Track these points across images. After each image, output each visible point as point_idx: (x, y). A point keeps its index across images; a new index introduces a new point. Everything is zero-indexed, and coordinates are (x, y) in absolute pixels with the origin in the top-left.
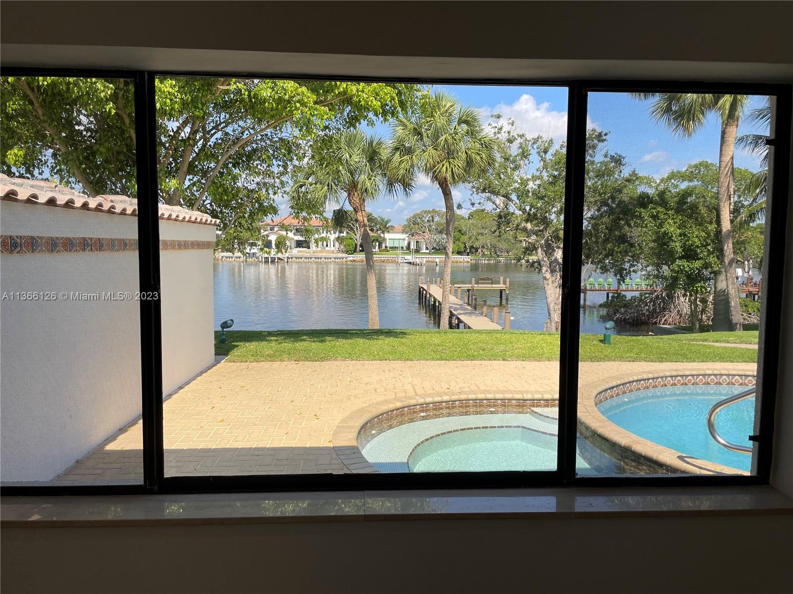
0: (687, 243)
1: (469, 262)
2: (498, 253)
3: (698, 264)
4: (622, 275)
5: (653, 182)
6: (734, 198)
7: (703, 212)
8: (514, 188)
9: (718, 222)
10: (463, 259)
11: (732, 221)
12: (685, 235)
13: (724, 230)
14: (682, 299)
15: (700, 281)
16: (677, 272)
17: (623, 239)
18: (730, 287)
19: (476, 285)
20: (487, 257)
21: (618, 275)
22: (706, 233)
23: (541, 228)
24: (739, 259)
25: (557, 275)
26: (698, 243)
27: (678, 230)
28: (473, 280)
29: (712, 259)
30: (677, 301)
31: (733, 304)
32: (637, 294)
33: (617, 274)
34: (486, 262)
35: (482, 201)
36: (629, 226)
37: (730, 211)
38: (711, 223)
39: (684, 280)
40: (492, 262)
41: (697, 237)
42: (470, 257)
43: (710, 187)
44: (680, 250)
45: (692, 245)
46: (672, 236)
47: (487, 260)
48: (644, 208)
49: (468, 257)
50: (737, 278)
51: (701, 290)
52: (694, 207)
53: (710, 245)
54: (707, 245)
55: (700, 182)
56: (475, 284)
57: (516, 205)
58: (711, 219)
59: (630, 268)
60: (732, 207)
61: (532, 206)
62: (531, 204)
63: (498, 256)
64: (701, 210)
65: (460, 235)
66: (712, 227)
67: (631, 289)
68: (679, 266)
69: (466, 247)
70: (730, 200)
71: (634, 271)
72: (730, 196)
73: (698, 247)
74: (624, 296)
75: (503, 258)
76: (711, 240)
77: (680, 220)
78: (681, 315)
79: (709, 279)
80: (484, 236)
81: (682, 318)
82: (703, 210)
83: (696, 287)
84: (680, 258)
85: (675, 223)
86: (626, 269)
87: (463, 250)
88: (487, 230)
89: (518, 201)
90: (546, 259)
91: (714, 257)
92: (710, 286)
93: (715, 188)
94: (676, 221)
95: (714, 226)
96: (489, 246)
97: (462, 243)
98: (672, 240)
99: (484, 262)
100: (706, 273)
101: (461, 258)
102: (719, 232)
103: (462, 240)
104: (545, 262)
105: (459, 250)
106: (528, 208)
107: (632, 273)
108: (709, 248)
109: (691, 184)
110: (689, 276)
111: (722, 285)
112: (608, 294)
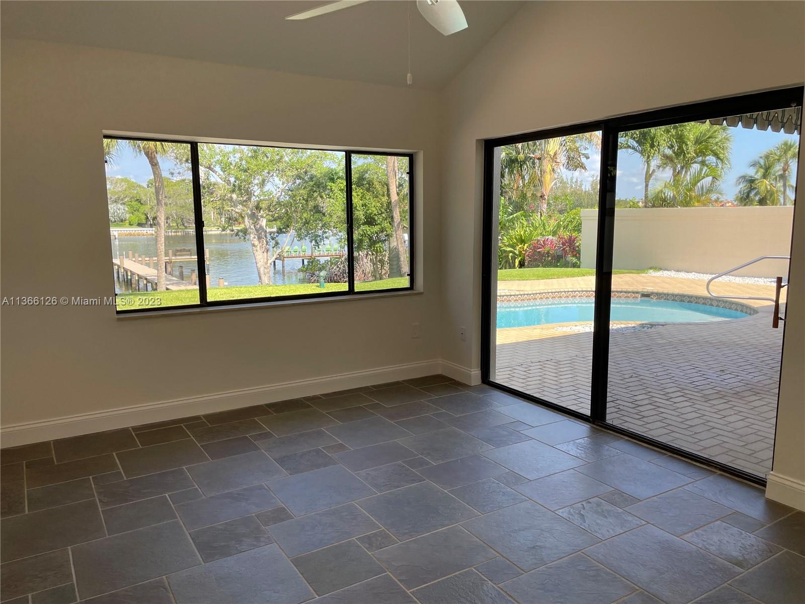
0: (368, 212)
1: (153, 235)
2: (186, 224)
3: (376, 228)
4: (317, 240)
5: (336, 158)
6: (398, 175)
7: (377, 186)
8: (217, 160)
9: (389, 195)
10: (145, 231)
11: (398, 194)
12: (366, 206)
13: (393, 201)
14: (365, 260)
15: (379, 243)
16: (362, 235)
17: (317, 210)
18: (400, 246)
19: (173, 258)
20: (174, 229)
21: (314, 242)
22: (381, 204)
23: (245, 199)
24: (405, 225)
25: (263, 241)
26: (375, 212)
27: (361, 201)
28: (170, 252)
29: (386, 224)
30: (361, 263)
31: (402, 259)
32: (329, 258)
33: (313, 240)
34: (173, 234)
35: (181, 171)
36: (322, 197)
37: (396, 186)
38: (383, 195)
39: (367, 242)
40: (180, 234)
41: (374, 206)
42: (154, 229)
43: (380, 164)
44: (363, 218)
45: (371, 213)
46: (356, 206)
47: (174, 232)
48: (334, 182)
49: (151, 229)
50: (405, 242)
51: (380, 250)
52: (370, 183)
53: (384, 213)
54: (382, 213)
55: (373, 160)
56: (173, 256)
57: (220, 176)
58: (384, 193)
59: (323, 235)
60: (397, 183)
61: (237, 178)
62: (236, 176)
63: (186, 227)
64: (376, 185)
65: (139, 205)
66: (385, 199)
67: (323, 255)
68: (363, 230)
69: (147, 218)
70: (396, 177)
71: (326, 238)
72: (395, 173)
73: (375, 215)
74: (318, 260)
75: (191, 229)
76: (384, 209)
77: (362, 193)
78: (365, 274)
79: (385, 240)
80: (169, 206)
81: (366, 276)
82: (378, 186)
83: (376, 247)
84: (364, 224)
85: (358, 195)
86: (320, 236)
87: (144, 221)
88: (171, 200)
89: (222, 173)
90: (252, 227)
91: (387, 223)
92: (386, 246)
93: (384, 165)
94: (358, 193)
95: (386, 198)
96: (175, 217)
97: (142, 213)
98: (357, 209)
99: (170, 234)
100: (382, 236)
101: (144, 230)
102: (389, 203)
103: (141, 210)
104: (252, 229)
105: (139, 222)
106: (232, 180)
107: (325, 239)
108: (384, 215)
109: (366, 161)
110: (371, 238)
111: (394, 244)
112: (303, 260)
